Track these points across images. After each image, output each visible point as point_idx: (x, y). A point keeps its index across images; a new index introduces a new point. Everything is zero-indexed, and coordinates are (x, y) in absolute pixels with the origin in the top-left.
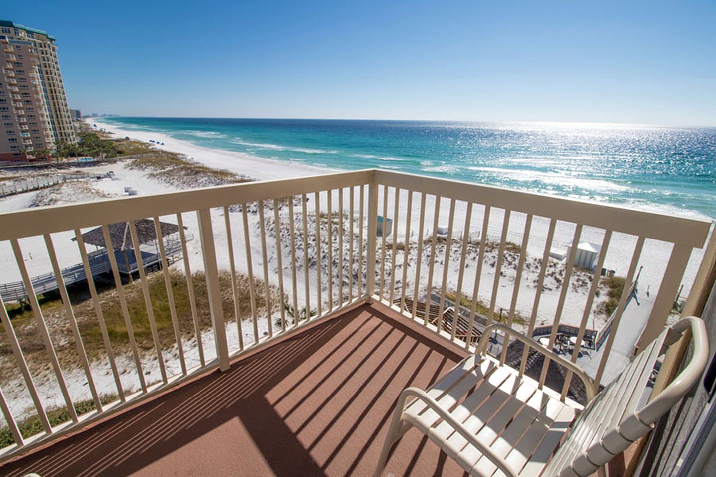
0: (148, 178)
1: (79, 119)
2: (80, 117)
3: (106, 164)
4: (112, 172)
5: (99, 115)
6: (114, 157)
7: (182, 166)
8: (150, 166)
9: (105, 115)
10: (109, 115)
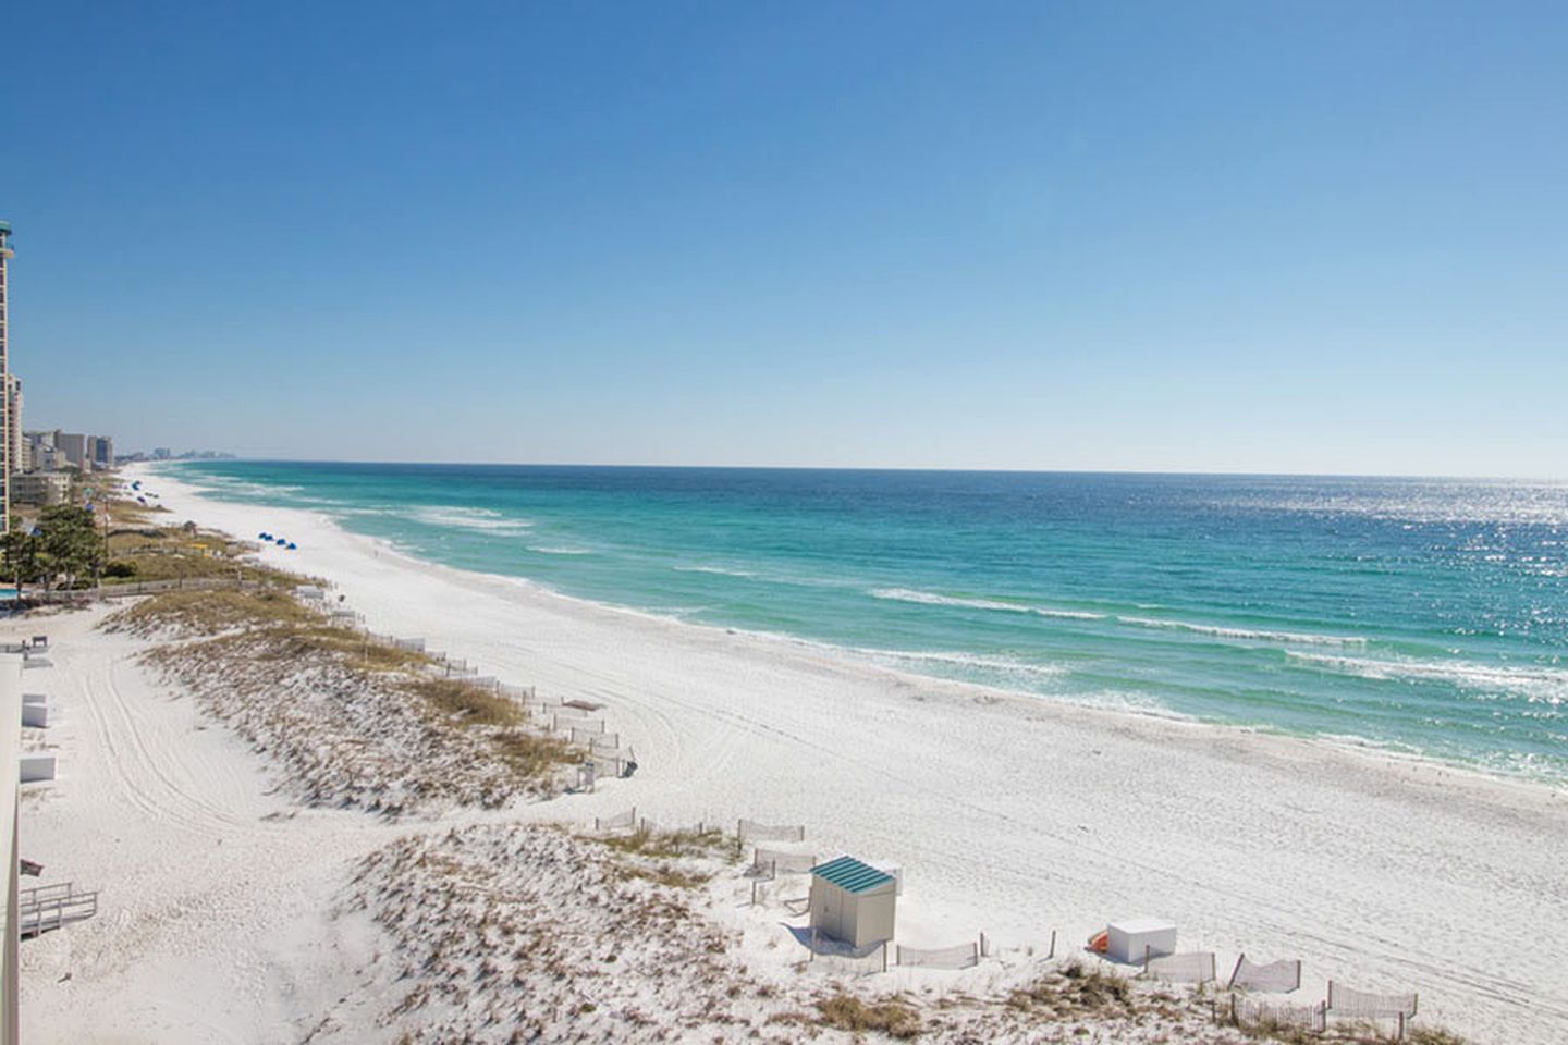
0: (142, 663)
1: (101, 464)
2: (105, 459)
3: (54, 608)
4: (44, 639)
5: (174, 453)
6: (89, 585)
7: (279, 623)
8: (172, 620)
9: (187, 456)
10: (204, 456)
